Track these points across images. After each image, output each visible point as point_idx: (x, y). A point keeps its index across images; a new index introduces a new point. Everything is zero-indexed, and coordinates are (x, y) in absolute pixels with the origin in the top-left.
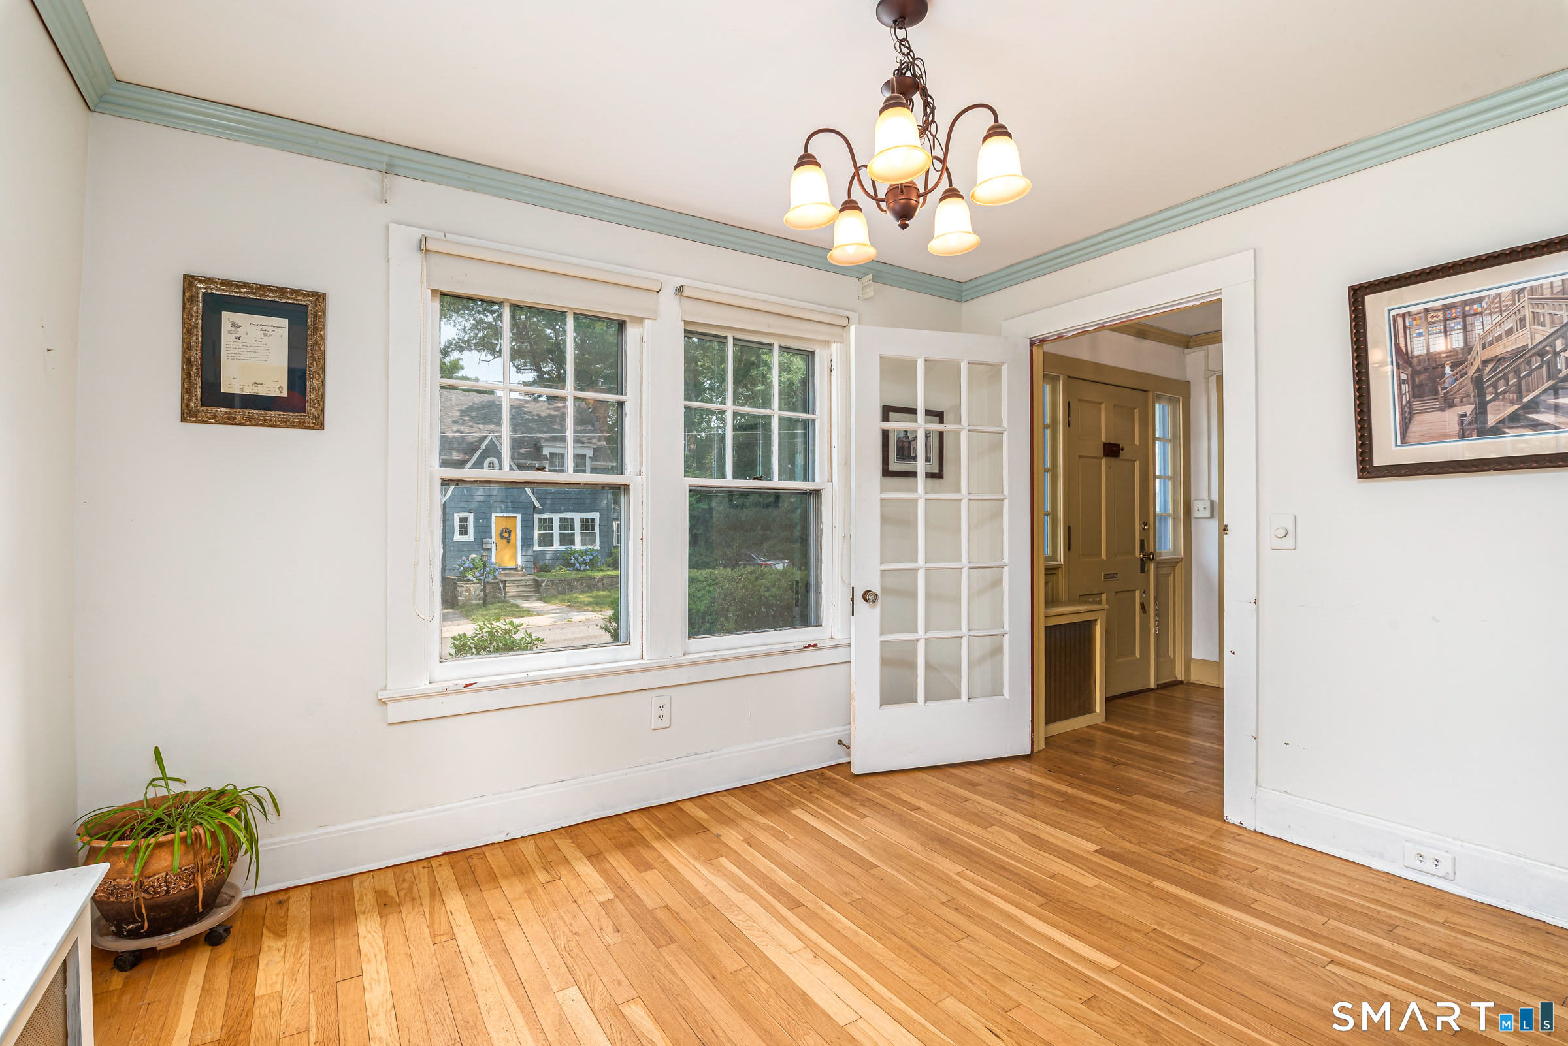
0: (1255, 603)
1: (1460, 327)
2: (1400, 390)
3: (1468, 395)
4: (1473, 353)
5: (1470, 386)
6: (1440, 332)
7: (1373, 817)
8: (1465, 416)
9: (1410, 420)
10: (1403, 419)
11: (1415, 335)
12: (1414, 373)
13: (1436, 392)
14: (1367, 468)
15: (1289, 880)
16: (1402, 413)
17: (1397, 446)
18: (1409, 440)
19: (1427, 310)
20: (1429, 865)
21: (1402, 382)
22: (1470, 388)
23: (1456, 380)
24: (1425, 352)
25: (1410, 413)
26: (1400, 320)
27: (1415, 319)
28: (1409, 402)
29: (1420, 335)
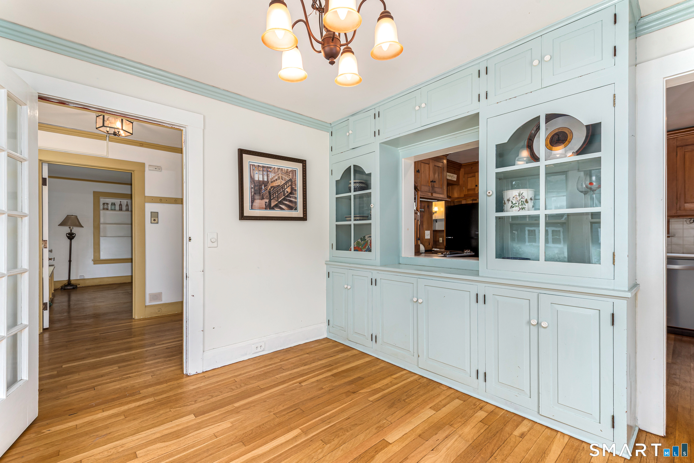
0: (203, 271)
1: (266, 174)
2: (251, 190)
3: (267, 196)
4: (269, 183)
5: (268, 193)
6: (261, 174)
7: (243, 342)
8: (266, 202)
9: (254, 201)
10: (252, 201)
11: (255, 173)
12: (255, 186)
13: (260, 194)
14: (242, 217)
15: (247, 376)
16: (252, 199)
17: (250, 210)
18: (253, 208)
19: (259, 166)
20: (259, 349)
21: (251, 188)
22: (268, 194)
23: (265, 191)
24: (258, 180)
25: (253, 199)
26: (252, 166)
27: (255, 168)
28: (253, 195)
29: (257, 173)
